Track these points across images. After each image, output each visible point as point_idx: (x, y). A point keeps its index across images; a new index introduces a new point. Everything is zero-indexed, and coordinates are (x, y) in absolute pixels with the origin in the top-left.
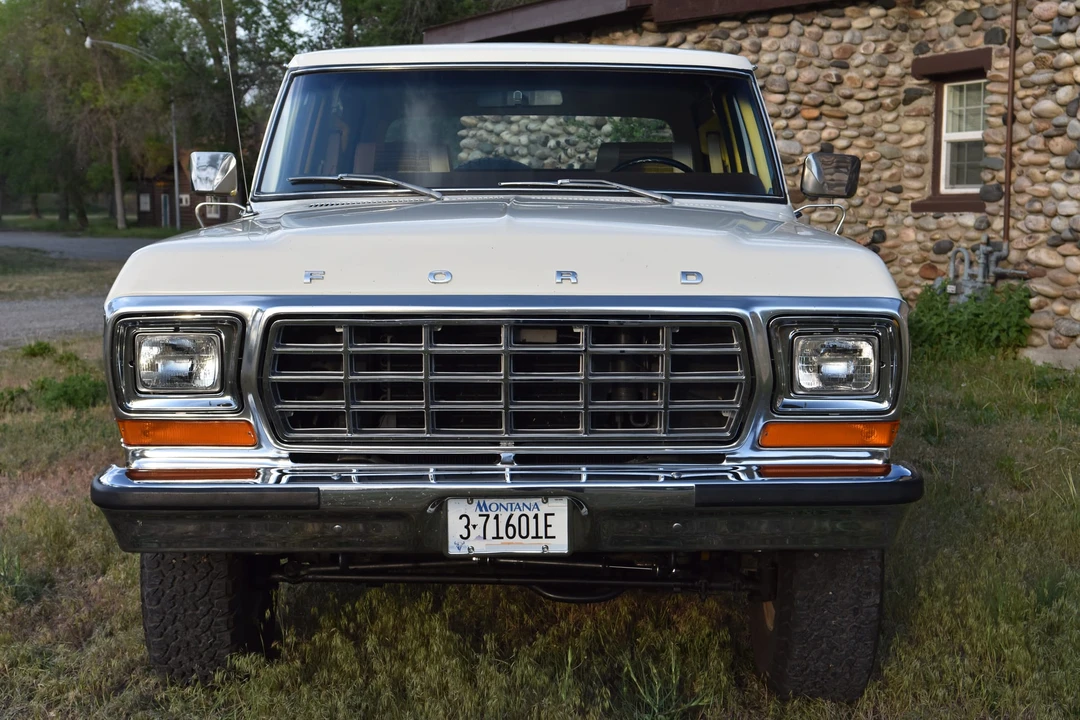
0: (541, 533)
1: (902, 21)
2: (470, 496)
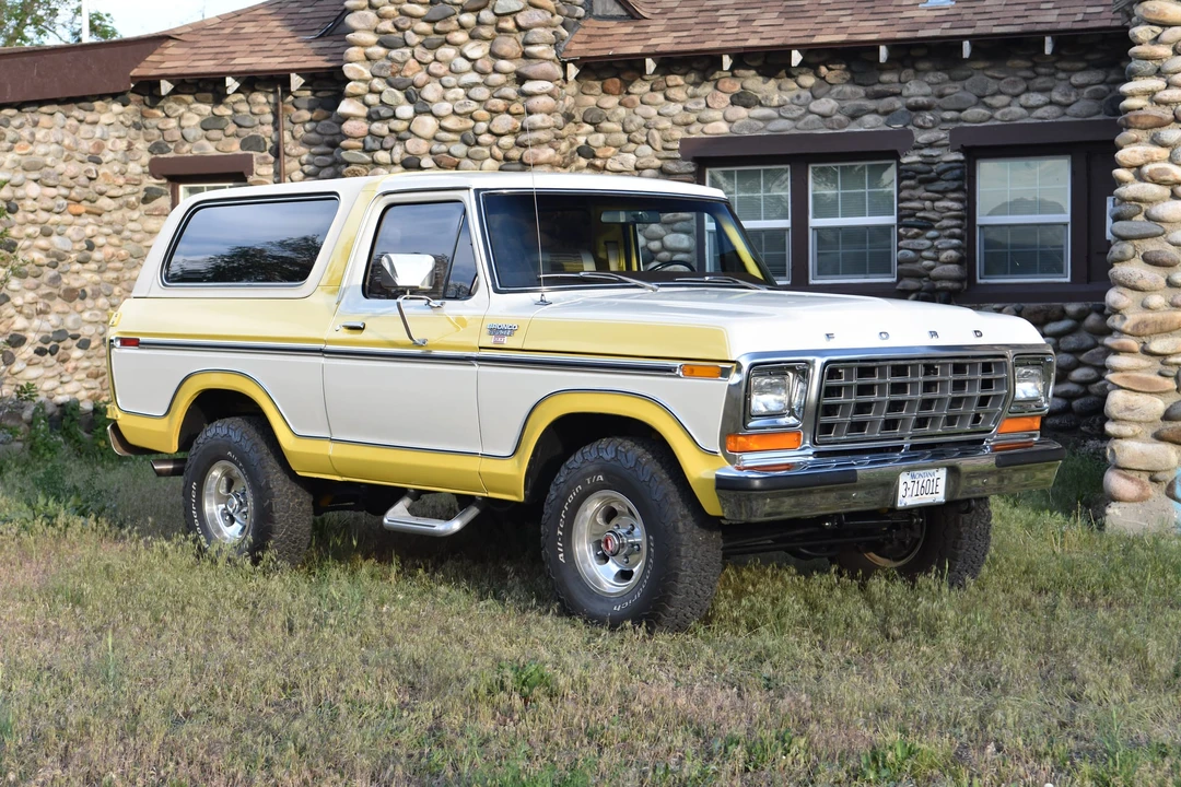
0: (934, 491)
1: (136, 119)
2: (908, 470)
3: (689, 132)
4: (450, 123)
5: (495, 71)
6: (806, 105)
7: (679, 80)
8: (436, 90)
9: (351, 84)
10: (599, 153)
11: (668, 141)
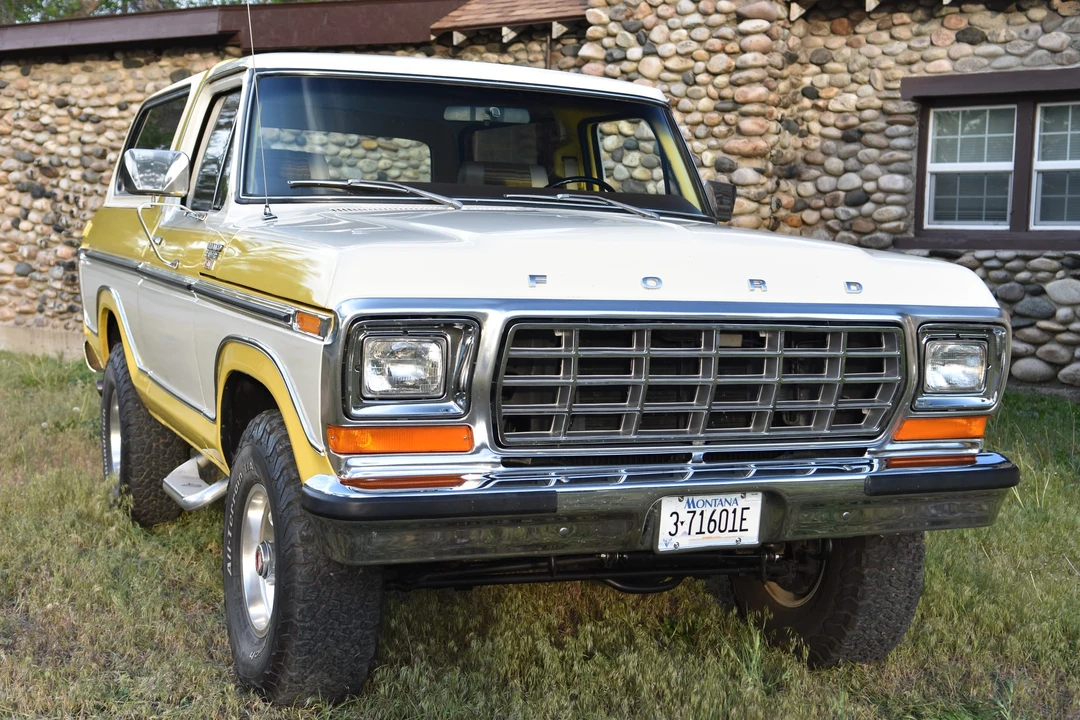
0: (737, 527)
2: (681, 493)
3: (911, 71)
4: (672, 63)
5: (717, 11)
6: (1034, 40)
7: (905, 18)
8: (662, 32)
9: (591, 28)
10: (822, 94)
11: (889, 81)
